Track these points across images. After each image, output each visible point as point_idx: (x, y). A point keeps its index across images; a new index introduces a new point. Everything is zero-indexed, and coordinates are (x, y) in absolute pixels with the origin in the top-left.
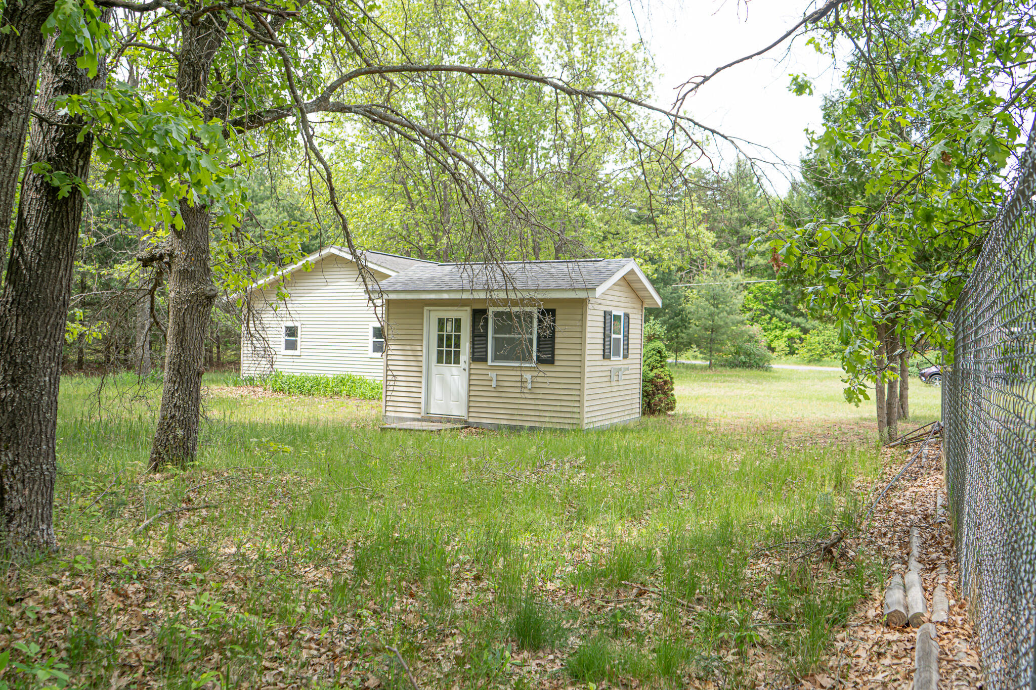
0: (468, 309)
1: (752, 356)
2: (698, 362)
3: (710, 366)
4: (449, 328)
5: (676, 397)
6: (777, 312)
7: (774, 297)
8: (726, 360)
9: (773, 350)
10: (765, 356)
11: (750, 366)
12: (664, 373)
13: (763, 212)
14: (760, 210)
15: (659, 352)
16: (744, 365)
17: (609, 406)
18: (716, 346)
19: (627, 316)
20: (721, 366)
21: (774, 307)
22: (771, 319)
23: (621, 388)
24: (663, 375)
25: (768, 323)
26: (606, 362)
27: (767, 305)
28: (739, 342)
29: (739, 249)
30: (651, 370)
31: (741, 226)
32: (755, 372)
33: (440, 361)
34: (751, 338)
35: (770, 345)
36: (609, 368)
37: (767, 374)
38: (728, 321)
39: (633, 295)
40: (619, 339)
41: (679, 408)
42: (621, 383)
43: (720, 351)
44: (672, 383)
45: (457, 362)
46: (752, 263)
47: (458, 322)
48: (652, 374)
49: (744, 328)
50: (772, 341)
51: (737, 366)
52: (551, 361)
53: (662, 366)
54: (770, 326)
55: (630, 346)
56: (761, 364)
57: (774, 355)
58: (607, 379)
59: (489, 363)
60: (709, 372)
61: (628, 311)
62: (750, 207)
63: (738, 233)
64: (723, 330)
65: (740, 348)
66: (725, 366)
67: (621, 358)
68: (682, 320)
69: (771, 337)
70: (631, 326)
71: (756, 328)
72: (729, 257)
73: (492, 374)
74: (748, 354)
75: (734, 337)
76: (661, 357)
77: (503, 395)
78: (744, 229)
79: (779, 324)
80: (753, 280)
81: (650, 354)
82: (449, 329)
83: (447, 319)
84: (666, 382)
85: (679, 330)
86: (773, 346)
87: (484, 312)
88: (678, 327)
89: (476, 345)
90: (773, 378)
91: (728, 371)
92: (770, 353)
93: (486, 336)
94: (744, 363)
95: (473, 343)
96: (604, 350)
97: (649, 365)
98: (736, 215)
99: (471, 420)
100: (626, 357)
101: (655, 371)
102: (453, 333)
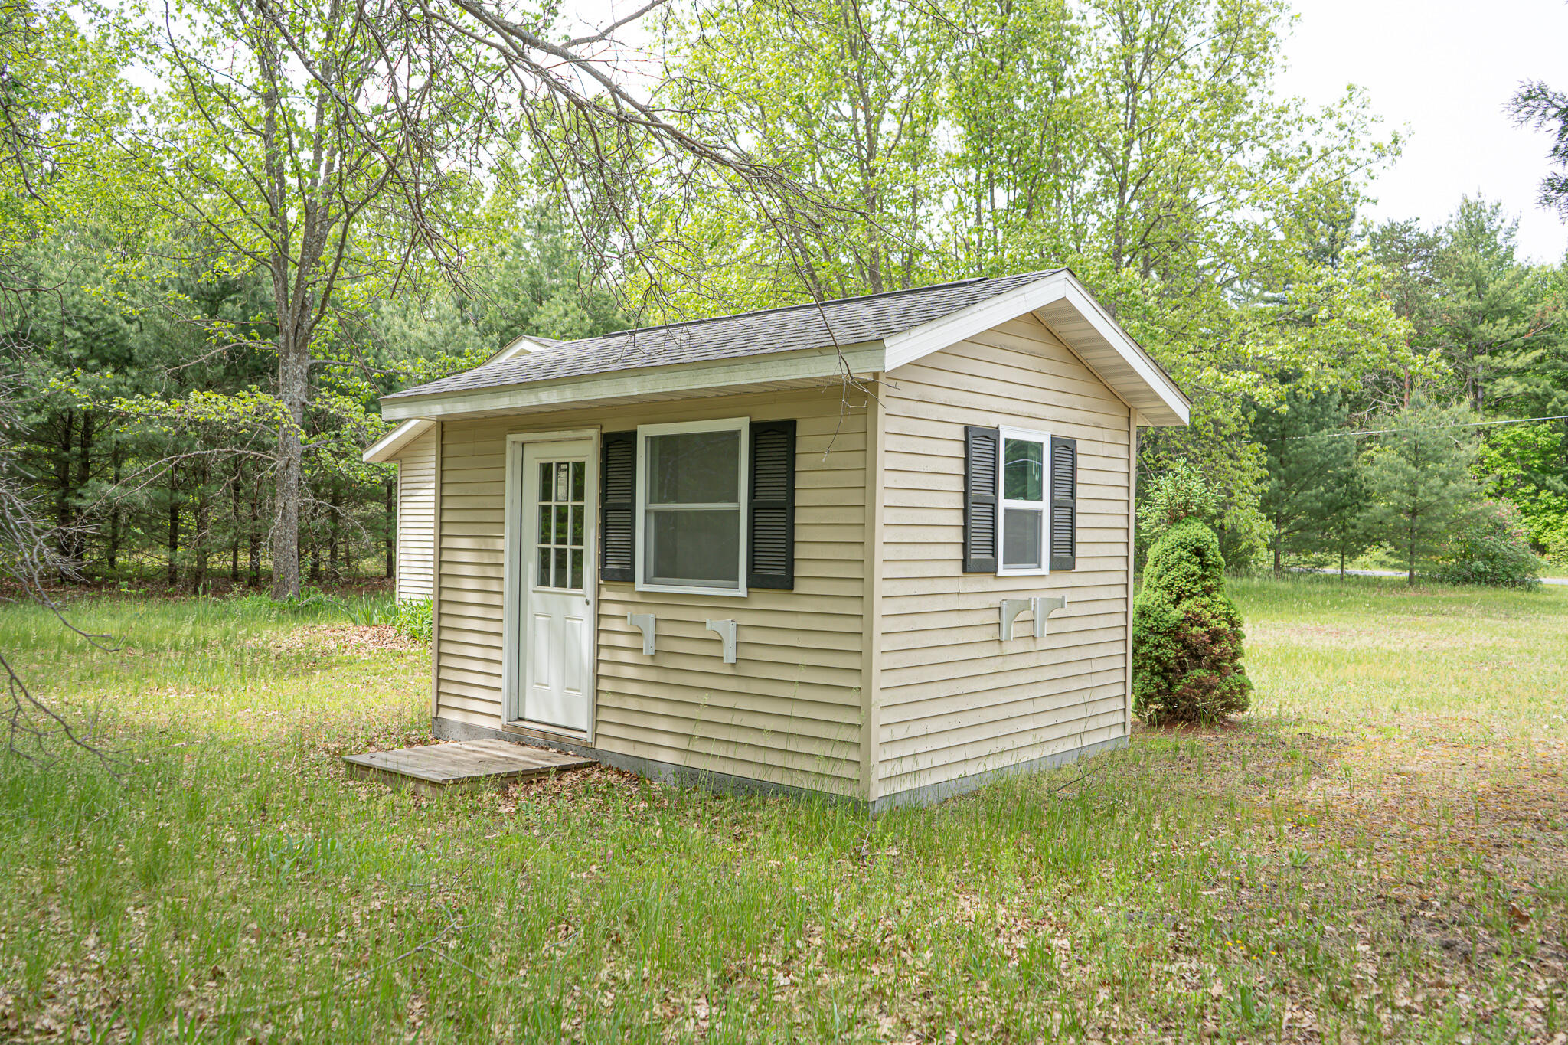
0: (594, 433)
1: (1499, 561)
2: (1387, 573)
3: (1412, 580)
4: (562, 487)
5: (1251, 675)
6: (1549, 480)
7: (1544, 453)
8: (1445, 570)
9: (1542, 549)
10: (1525, 561)
11: (1495, 582)
12: (1210, 610)
13: (1516, 297)
14: (1512, 293)
15: (1199, 552)
16: (1480, 579)
17: (991, 714)
18: (1422, 542)
19: (1065, 448)
20: (1434, 580)
21: (1544, 470)
22: (1537, 493)
23: (1046, 659)
24: (1207, 616)
25: (1532, 501)
26: (983, 583)
27: (1529, 468)
28: (1470, 531)
29: (1472, 364)
30: (1177, 602)
31: (1475, 324)
32: (1505, 593)
33: (544, 581)
34: (1499, 527)
35: (1536, 540)
36: (994, 600)
37: (1531, 596)
38: (1445, 493)
39: (1093, 388)
40: (1037, 514)
41: (1260, 706)
42: (1043, 643)
43: (1432, 552)
44: (1238, 637)
45: (577, 583)
46: (1499, 392)
47: (579, 469)
48: (1177, 613)
49: (1478, 507)
50: (1540, 533)
51: (1466, 580)
52: (784, 582)
53: (1208, 591)
54: (1536, 507)
55: (1080, 536)
56: (1517, 577)
57: (1544, 560)
58: (989, 633)
59: (640, 585)
60: (1410, 593)
61: (1065, 431)
62: (1492, 287)
63: (1468, 336)
64: (1438, 512)
65: (1474, 545)
66: (1441, 581)
67: (1045, 569)
68: (1353, 494)
69: (1537, 527)
70: (1081, 476)
71: (1504, 508)
72: (1443, 364)
73: (645, 618)
74: (1490, 558)
75: (1458, 526)
76: (1204, 565)
77: (673, 678)
78: (1482, 328)
79: (1554, 502)
80: (1502, 419)
81: (1172, 559)
82: (562, 490)
83: (559, 464)
84: (1215, 636)
85: (1346, 513)
86: (1542, 541)
87: (628, 439)
88: (1344, 507)
89: (612, 533)
90: (1542, 604)
91: (1447, 592)
92: (1537, 557)
93: (631, 509)
94: (1480, 574)
95: (604, 527)
96: (965, 545)
97: (1168, 588)
98: (1464, 302)
99: (602, 745)
100: (1063, 563)
101: (1186, 604)
102: (570, 504)
